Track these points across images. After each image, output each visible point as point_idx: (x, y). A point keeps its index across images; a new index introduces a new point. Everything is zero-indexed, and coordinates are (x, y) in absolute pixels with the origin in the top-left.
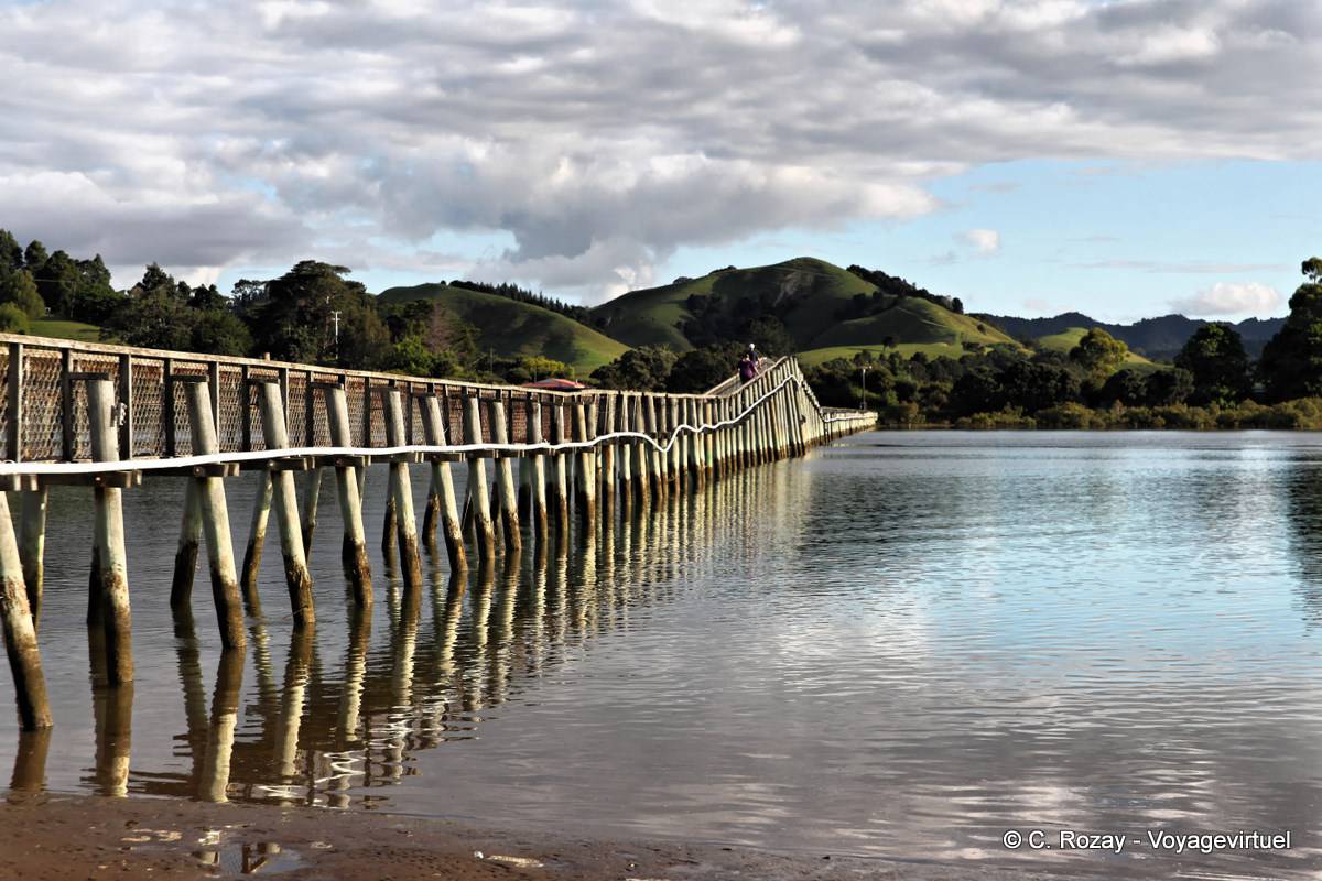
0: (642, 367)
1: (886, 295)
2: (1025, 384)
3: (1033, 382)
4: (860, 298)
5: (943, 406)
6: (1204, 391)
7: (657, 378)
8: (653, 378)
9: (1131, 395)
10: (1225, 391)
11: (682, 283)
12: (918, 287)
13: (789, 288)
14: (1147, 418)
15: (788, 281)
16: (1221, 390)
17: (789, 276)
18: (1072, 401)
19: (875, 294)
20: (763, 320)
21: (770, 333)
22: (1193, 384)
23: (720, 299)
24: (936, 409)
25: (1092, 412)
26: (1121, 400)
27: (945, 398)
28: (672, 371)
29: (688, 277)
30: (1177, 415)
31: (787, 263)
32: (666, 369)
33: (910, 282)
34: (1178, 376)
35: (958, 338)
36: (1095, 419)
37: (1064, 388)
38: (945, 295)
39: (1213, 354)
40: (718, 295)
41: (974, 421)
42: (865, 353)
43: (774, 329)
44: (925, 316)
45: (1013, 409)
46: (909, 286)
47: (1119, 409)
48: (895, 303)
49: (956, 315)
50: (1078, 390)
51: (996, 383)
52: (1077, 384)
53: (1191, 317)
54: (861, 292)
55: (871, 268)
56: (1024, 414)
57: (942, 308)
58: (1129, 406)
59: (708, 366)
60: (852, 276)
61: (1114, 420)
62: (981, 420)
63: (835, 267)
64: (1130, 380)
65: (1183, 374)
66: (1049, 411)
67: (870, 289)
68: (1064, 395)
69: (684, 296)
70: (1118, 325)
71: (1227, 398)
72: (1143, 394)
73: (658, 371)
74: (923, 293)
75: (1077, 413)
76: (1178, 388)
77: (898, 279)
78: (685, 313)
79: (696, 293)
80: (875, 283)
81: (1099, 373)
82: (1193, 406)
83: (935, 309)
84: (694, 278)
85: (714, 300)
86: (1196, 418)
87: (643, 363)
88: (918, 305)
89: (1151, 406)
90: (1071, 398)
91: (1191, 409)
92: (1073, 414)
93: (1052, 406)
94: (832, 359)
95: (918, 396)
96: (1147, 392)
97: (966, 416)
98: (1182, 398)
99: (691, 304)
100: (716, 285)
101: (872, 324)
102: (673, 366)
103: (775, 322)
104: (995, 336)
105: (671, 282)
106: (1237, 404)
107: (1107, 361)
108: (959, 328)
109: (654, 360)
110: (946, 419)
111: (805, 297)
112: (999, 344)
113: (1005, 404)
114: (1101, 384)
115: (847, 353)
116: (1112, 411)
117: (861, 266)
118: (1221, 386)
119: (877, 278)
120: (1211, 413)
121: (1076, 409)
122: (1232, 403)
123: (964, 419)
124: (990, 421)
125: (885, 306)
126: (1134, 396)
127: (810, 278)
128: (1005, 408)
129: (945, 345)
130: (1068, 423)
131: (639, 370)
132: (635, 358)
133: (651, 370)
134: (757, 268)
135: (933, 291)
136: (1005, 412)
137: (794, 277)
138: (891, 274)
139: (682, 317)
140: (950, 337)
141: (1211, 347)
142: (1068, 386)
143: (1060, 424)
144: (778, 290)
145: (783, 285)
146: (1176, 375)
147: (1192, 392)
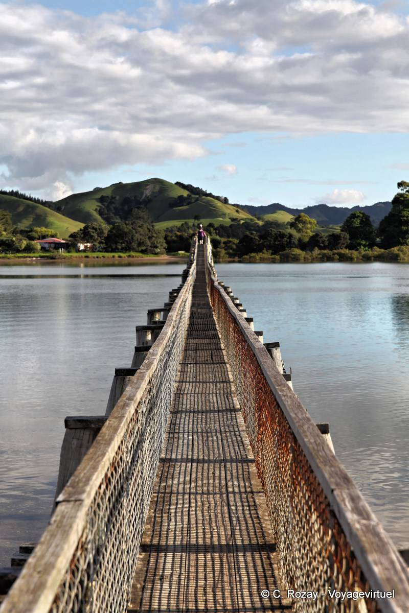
0: (93, 232)
1: (193, 196)
2: (273, 240)
3: (276, 239)
4: (181, 197)
5: (233, 250)
6: (354, 243)
7: (101, 238)
8: (99, 238)
9: (321, 244)
10: (364, 242)
11: (97, 190)
12: (208, 192)
13: (148, 192)
14: (330, 256)
15: (147, 189)
16: (362, 242)
17: (148, 187)
18: (295, 248)
19: (188, 195)
20: (138, 208)
21: (142, 214)
22: (350, 239)
23: (115, 197)
24: (231, 251)
25: (304, 252)
26: (317, 247)
27: (234, 246)
28: (108, 235)
29: (100, 187)
30: (344, 254)
31: (147, 180)
32: (104, 234)
33: (204, 190)
34: (342, 236)
35: (227, 216)
36: (307, 256)
37: (290, 242)
38: (220, 196)
39: (358, 226)
40: (114, 196)
41: (250, 257)
42: (186, 223)
43: (144, 212)
44: (211, 206)
45: (267, 251)
46: (204, 191)
47: (316, 251)
48: (197, 200)
49: (226, 205)
50: (296, 242)
51: (259, 239)
52: (296, 240)
53: (330, 205)
54: (182, 194)
55: (186, 183)
56: (272, 254)
57: (219, 202)
58: (321, 250)
59: (124, 232)
60: (177, 187)
61: (314, 257)
62: (254, 257)
63: (169, 182)
64: (321, 238)
65: (344, 235)
66: (284, 252)
67: (185, 193)
68: (290, 245)
69: (98, 196)
70: (297, 209)
71: (365, 246)
72: (327, 244)
73: (101, 234)
74: (210, 195)
75: (298, 253)
76: (342, 241)
77: (198, 188)
78: (99, 204)
79: (104, 195)
80: (188, 190)
81: (304, 234)
82: (351, 250)
83: (216, 202)
84: (103, 187)
85: (113, 198)
86: (353, 255)
87: (94, 231)
88: (209, 200)
89: (331, 250)
90: (294, 246)
91: (350, 251)
92: (296, 254)
93: (285, 250)
94: (170, 226)
95: (222, 245)
96: (328, 243)
97: (246, 255)
98: (344, 246)
99: (102, 200)
100: (113, 191)
101: (187, 209)
102: (108, 232)
103: (144, 209)
104: (244, 214)
105: (92, 190)
106: (369, 248)
107: (307, 228)
108: (227, 211)
109: (99, 229)
110: (236, 256)
111: (156, 197)
112: (246, 219)
113: (263, 249)
114: (307, 240)
115: (178, 223)
116: (313, 252)
117: (181, 182)
118: (362, 239)
119: (188, 188)
120: (360, 253)
121: (297, 251)
122: (367, 248)
123: (246, 256)
124: (258, 257)
125: (193, 201)
126: (323, 245)
127: (157, 188)
128: (264, 251)
129: (221, 219)
130: (294, 258)
131: (92, 234)
132: (90, 228)
133: (98, 234)
134: (132, 183)
135: (215, 194)
136: (263, 253)
137: (150, 187)
138: (195, 186)
139: (98, 206)
140: (224, 215)
141: (357, 222)
142: (292, 241)
143: (290, 259)
144: (142, 193)
145: (145, 191)
146: (341, 235)
147: (349, 243)
